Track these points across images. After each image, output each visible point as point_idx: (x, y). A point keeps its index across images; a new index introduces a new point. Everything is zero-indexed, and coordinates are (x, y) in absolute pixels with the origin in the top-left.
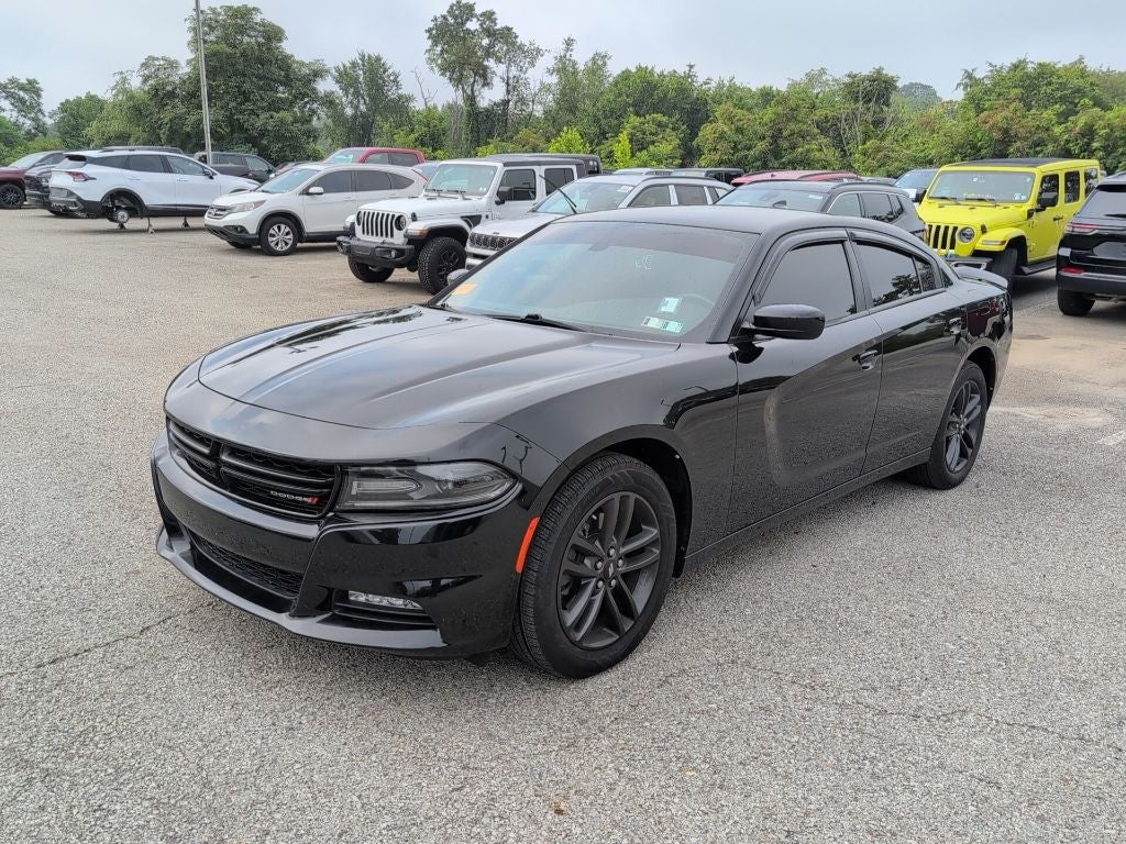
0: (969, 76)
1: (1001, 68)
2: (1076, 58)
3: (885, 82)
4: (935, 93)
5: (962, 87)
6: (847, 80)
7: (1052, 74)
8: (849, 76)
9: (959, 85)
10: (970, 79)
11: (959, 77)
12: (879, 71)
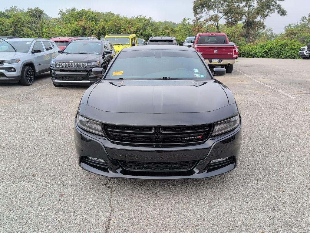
0: (61, 11)
1: (69, 10)
2: (89, 9)
3: (40, 12)
4: (47, 16)
5: (60, 14)
6: (28, 10)
7: (86, 12)
8: (28, 9)
9: (59, 14)
10: (62, 13)
11: (59, 12)
12: (37, 8)
